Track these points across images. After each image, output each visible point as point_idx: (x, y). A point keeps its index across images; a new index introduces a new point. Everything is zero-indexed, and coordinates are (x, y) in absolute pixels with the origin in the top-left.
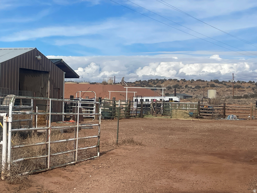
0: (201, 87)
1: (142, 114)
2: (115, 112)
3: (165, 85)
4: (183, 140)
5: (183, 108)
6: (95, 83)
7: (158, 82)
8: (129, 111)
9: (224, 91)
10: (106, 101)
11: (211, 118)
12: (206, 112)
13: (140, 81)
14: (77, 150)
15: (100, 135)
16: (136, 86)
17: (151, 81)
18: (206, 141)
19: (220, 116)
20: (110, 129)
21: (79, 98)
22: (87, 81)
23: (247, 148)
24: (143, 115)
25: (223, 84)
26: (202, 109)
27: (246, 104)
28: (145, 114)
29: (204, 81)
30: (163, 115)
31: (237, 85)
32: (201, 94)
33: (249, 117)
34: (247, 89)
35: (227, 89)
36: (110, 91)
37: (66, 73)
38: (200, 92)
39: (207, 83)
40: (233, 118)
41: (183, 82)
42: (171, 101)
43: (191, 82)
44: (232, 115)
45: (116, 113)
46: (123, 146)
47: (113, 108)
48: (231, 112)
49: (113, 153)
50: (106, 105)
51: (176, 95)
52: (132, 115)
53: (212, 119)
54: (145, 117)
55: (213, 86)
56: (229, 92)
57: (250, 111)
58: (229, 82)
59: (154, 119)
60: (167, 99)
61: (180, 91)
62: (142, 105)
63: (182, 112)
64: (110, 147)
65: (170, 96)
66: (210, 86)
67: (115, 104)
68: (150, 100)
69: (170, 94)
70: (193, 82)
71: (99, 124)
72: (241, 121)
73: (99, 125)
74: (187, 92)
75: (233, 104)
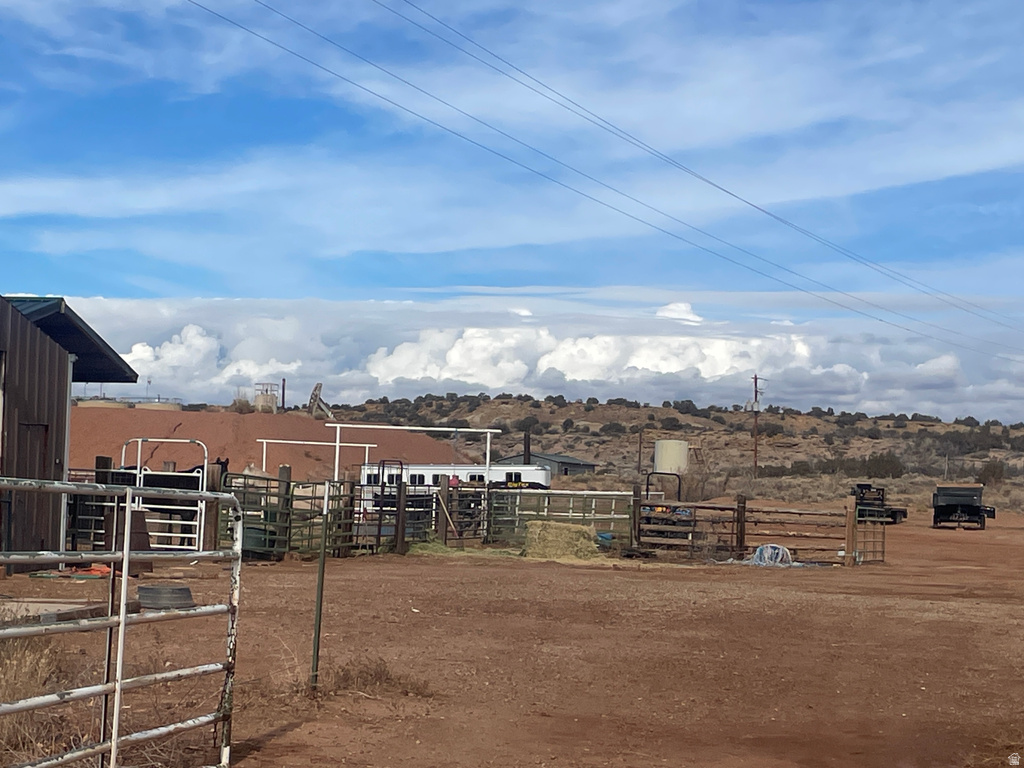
0: (624, 428)
1: (403, 538)
2: (290, 528)
3: (482, 418)
4: (611, 667)
5: (571, 514)
6: (202, 407)
7: (455, 407)
8: (349, 527)
9: (715, 446)
10: (251, 482)
11: (684, 557)
12: (661, 533)
13: (384, 400)
14: (113, 744)
15: (234, 659)
16: (367, 419)
17: (428, 400)
18: (711, 674)
19: (721, 550)
20: (272, 611)
21: (135, 468)
22: (171, 397)
23: (906, 711)
24: (407, 542)
25: (712, 416)
26: (648, 520)
27: (809, 497)
28: (413, 537)
29: (636, 405)
30: (486, 542)
31: (766, 424)
32: (624, 458)
33: (842, 553)
34: (804, 438)
35: (726, 438)
36: (265, 441)
37: (77, 361)
38: (621, 450)
39: (650, 412)
40: (776, 558)
41: (555, 407)
42: (515, 482)
43: (588, 409)
44: (772, 547)
45: (293, 531)
46: (339, 705)
47: (281, 513)
48: (767, 532)
49: (298, 745)
50: (248, 497)
51: (529, 459)
52: (361, 541)
53: (690, 560)
54: (416, 550)
55: (672, 426)
56: (735, 452)
57: (846, 528)
58: (736, 410)
59: (452, 560)
60: (496, 474)
61: (544, 442)
62: (402, 502)
63: (569, 530)
64: (278, 708)
65: (506, 462)
66: (659, 425)
67: (289, 497)
68: (429, 480)
69: (503, 454)
70: (593, 409)
71: (231, 604)
72: (809, 570)
73: (232, 610)
74: (571, 447)
75: (757, 497)
